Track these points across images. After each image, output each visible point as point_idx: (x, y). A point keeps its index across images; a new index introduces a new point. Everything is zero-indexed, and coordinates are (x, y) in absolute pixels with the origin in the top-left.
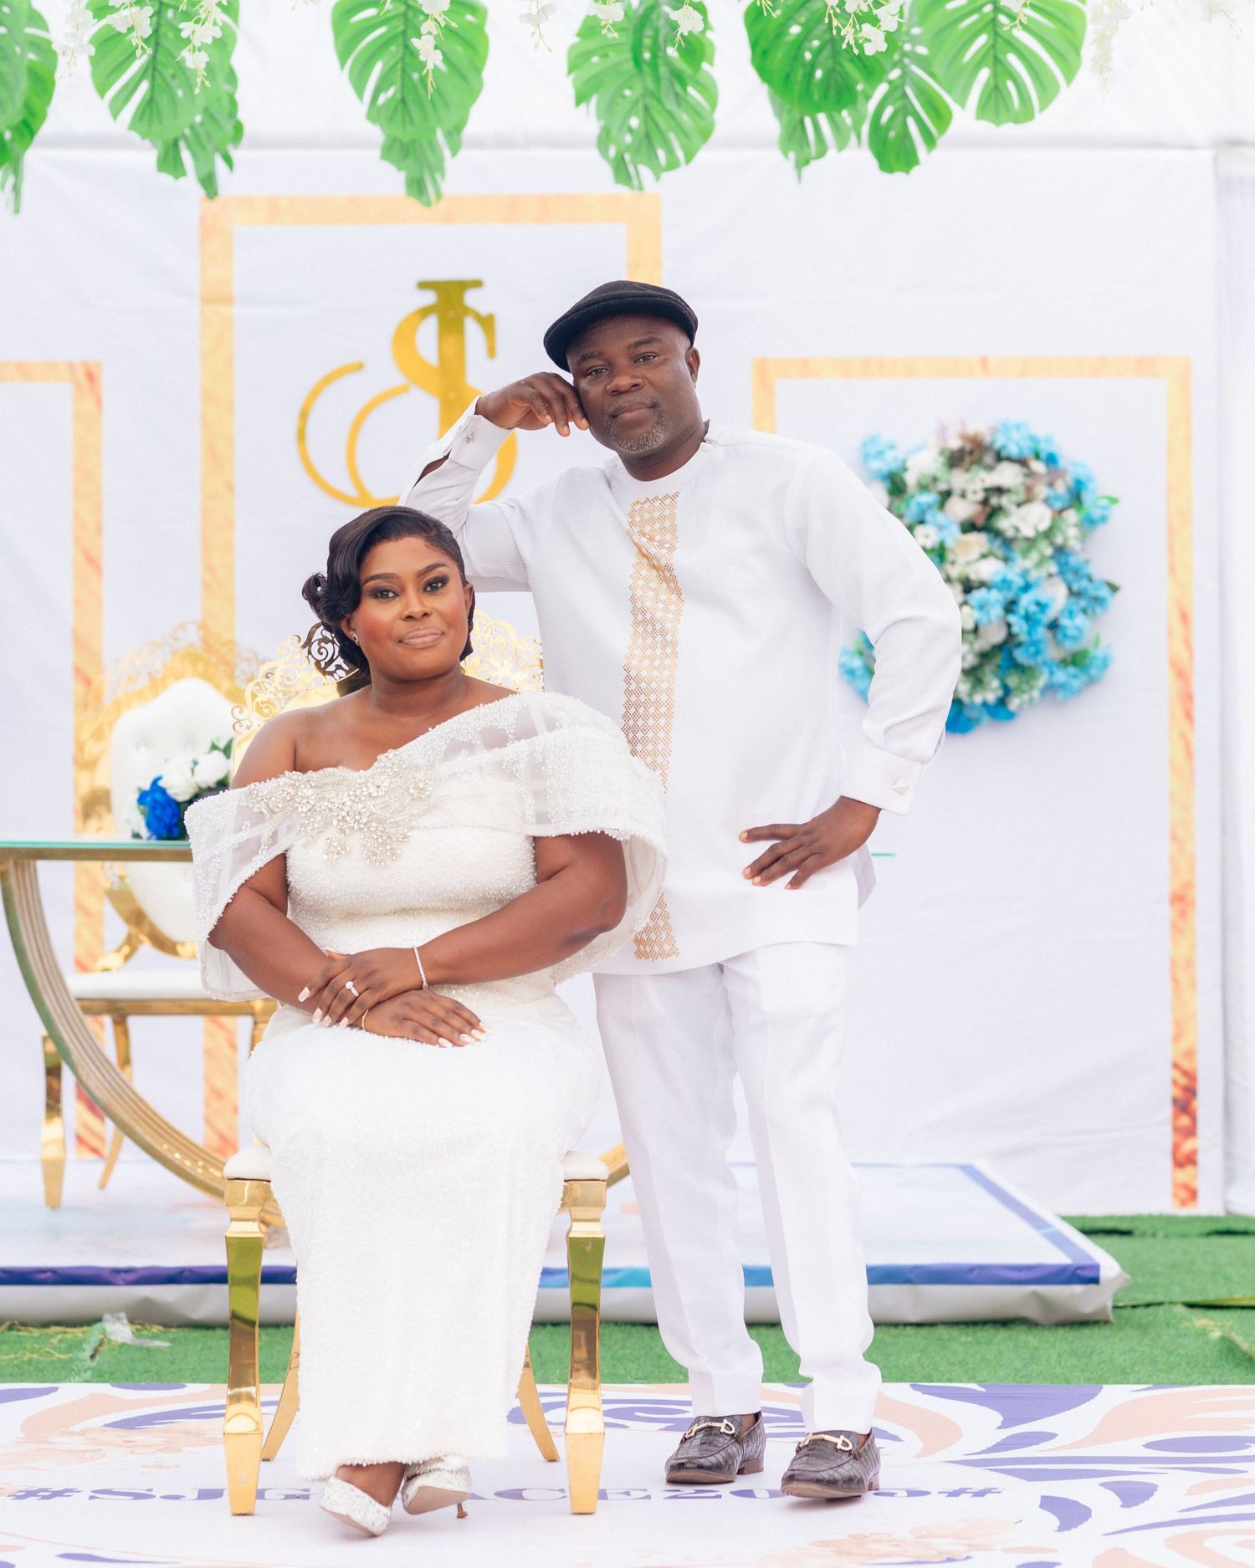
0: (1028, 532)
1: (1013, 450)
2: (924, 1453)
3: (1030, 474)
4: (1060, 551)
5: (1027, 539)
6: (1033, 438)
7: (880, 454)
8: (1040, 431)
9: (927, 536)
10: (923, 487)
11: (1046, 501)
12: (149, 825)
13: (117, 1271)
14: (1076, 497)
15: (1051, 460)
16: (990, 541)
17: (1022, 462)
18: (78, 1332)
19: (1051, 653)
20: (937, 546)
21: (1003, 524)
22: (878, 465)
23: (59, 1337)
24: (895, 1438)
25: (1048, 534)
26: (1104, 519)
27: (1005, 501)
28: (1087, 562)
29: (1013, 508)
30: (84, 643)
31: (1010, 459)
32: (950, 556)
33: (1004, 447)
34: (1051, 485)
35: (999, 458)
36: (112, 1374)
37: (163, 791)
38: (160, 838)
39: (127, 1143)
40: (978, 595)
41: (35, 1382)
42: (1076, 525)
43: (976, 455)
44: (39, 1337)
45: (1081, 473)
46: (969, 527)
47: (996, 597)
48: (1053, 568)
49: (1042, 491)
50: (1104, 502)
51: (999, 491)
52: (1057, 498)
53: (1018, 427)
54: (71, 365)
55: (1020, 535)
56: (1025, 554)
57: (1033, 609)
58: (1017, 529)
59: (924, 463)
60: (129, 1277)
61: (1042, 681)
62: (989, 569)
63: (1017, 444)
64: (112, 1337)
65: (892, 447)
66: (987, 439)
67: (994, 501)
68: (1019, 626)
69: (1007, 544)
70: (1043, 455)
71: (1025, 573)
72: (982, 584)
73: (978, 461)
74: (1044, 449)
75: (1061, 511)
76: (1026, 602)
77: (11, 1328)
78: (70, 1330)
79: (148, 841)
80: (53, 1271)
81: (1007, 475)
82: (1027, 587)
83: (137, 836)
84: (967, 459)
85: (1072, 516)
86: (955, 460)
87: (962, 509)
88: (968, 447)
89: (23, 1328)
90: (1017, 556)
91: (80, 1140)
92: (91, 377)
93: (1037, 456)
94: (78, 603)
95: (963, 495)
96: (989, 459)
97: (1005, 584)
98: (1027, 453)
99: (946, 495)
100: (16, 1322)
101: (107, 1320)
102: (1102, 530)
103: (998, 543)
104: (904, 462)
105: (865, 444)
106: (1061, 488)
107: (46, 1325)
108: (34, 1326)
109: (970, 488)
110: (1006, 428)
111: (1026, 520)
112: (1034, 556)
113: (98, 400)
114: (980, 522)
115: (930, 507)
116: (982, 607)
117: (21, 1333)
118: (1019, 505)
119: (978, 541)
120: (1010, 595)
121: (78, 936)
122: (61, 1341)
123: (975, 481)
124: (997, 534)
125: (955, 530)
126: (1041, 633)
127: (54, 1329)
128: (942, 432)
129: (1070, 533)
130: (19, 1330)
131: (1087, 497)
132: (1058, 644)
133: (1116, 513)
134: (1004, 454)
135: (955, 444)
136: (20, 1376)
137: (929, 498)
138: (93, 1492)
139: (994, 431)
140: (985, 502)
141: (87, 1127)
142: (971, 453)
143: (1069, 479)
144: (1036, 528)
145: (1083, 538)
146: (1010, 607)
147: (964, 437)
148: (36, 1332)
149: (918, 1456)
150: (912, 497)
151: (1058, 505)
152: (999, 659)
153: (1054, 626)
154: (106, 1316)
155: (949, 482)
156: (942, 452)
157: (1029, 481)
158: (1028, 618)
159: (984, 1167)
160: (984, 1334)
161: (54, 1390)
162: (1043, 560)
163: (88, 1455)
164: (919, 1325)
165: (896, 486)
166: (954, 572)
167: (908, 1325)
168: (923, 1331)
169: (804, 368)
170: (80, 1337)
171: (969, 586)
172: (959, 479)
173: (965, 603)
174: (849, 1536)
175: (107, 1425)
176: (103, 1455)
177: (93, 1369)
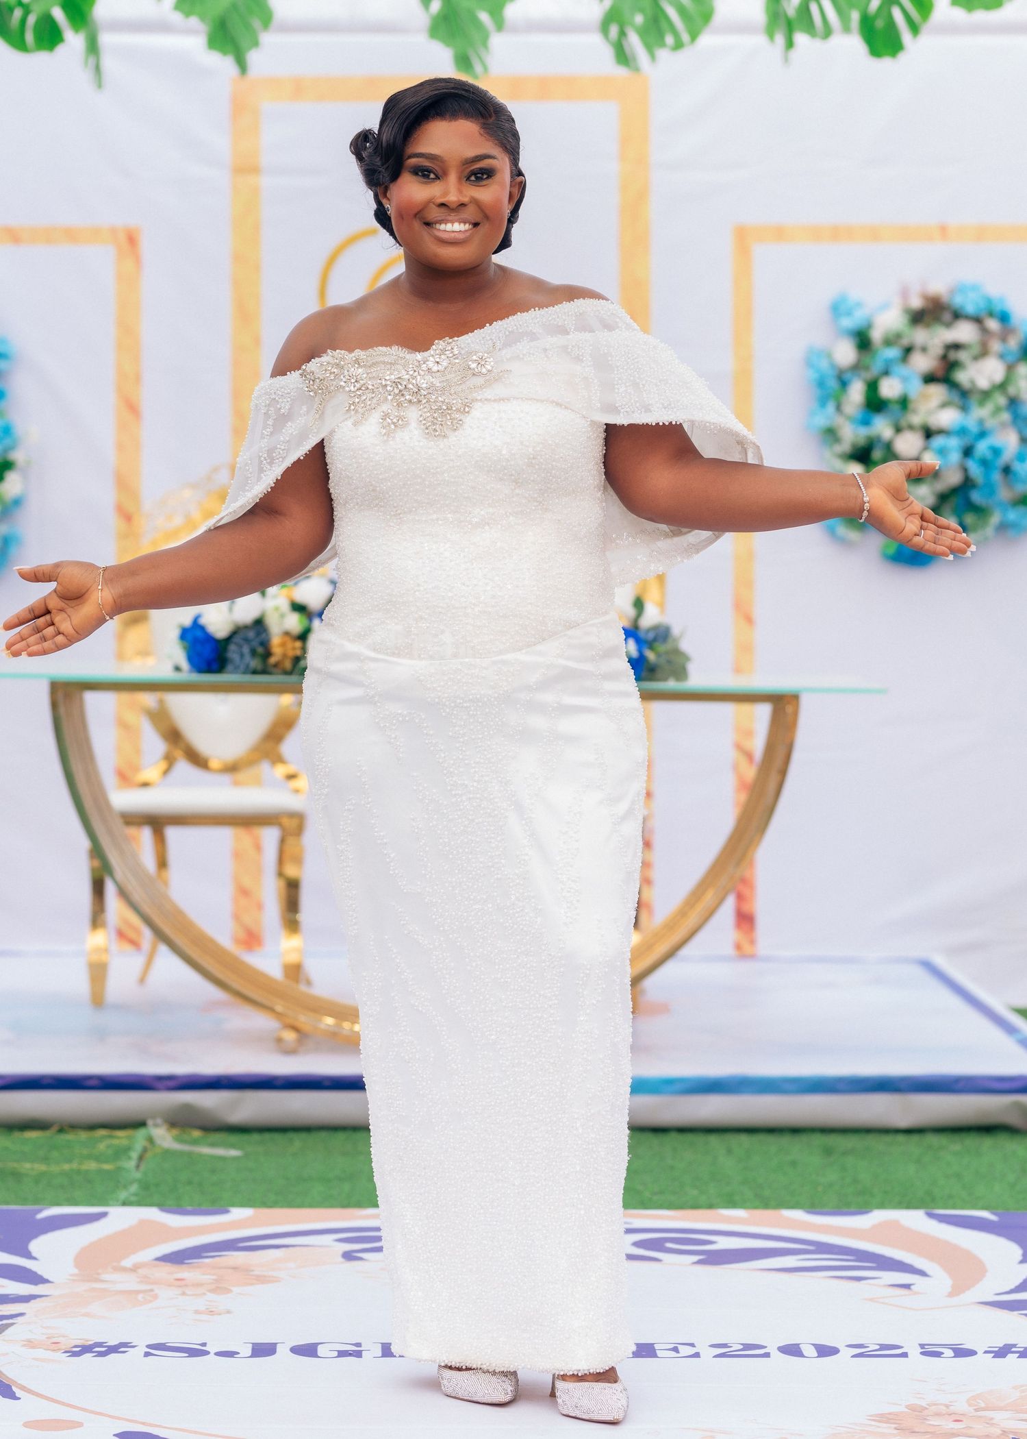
0: (983, 383)
1: (970, 309)
2: (956, 1291)
3: (984, 331)
4: (1013, 402)
5: (983, 391)
6: (989, 301)
7: (849, 312)
8: (993, 290)
9: (891, 388)
11: (1001, 356)
12: (190, 659)
13: (160, 1078)
14: (1024, 353)
15: (1004, 318)
16: (949, 392)
17: (978, 320)
18: (123, 1137)
19: (1003, 494)
20: (901, 398)
21: (962, 377)
22: (848, 323)
23: (109, 1142)
24: (922, 1273)
25: (1002, 387)
27: (962, 356)
29: (969, 362)
30: (125, 484)
31: (966, 317)
32: (911, 406)
33: (961, 306)
34: (1004, 340)
35: (957, 315)
36: (156, 1185)
37: (202, 628)
38: (200, 670)
39: (163, 949)
40: (938, 441)
43: (936, 314)
44: (87, 1141)
46: (929, 379)
47: (954, 444)
48: (1006, 416)
49: (996, 346)
51: (956, 346)
52: (1009, 352)
53: (973, 289)
54: (113, 230)
55: (975, 387)
56: (981, 405)
57: (989, 455)
58: (973, 382)
59: (888, 320)
60: (171, 1083)
61: (995, 519)
62: (948, 418)
63: (973, 303)
64: (156, 1143)
65: (859, 305)
66: (945, 298)
67: (953, 355)
68: (975, 470)
69: (963, 396)
70: (997, 313)
71: (981, 422)
72: (941, 432)
73: (938, 320)
74: (998, 308)
75: (1013, 365)
76: (982, 448)
77: (60, 1131)
78: (116, 1133)
79: (188, 675)
80: (101, 1077)
81: (964, 332)
82: (982, 434)
83: (178, 669)
84: (928, 318)
85: (1023, 369)
86: (918, 318)
87: (923, 363)
88: (929, 306)
89: (71, 1131)
90: (973, 406)
91: (121, 936)
92: (132, 241)
93: (991, 314)
95: (924, 349)
96: (947, 316)
97: (962, 432)
98: (983, 314)
99: (908, 350)
100: (65, 1125)
101: (151, 1125)
103: (955, 394)
104: (870, 319)
105: (835, 302)
106: (1012, 343)
107: (92, 1127)
108: (82, 1129)
109: (930, 344)
110: (962, 289)
111: (982, 373)
112: (990, 406)
113: (138, 262)
114: (940, 374)
115: (894, 360)
116: (942, 452)
117: (69, 1137)
118: (974, 359)
119: (937, 392)
120: (966, 441)
122: (108, 1147)
123: (938, 337)
124: (954, 385)
125: (917, 382)
126: (996, 476)
127: (100, 1133)
128: (905, 293)
129: (1021, 385)
130: (68, 1133)
132: (1009, 485)
134: (960, 312)
135: (916, 303)
137: (893, 353)
139: (952, 292)
140: (944, 357)
141: (127, 923)
142: (931, 312)
143: (1021, 335)
144: (990, 381)
146: (968, 452)
147: (927, 298)
148: (83, 1135)
149: (951, 1295)
150: (878, 351)
151: (1010, 358)
152: (956, 500)
153: (1007, 470)
154: (150, 1122)
155: (911, 338)
156: (905, 311)
157: (983, 337)
158: (984, 463)
159: (940, 961)
160: (971, 1141)
161: (104, 1215)
162: (997, 410)
163: (140, 1297)
164: (909, 1131)
165: (863, 341)
166: (916, 419)
167: (897, 1131)
168: (915, 1138)
169: (779, 234)
170: (125, 1142)
171: (929, 433)
172: (920, 336)
173: (926, 448)
174: (907, 1407)
175: (158, 1259)
176: (156, 1297)
177: (139, 1181)
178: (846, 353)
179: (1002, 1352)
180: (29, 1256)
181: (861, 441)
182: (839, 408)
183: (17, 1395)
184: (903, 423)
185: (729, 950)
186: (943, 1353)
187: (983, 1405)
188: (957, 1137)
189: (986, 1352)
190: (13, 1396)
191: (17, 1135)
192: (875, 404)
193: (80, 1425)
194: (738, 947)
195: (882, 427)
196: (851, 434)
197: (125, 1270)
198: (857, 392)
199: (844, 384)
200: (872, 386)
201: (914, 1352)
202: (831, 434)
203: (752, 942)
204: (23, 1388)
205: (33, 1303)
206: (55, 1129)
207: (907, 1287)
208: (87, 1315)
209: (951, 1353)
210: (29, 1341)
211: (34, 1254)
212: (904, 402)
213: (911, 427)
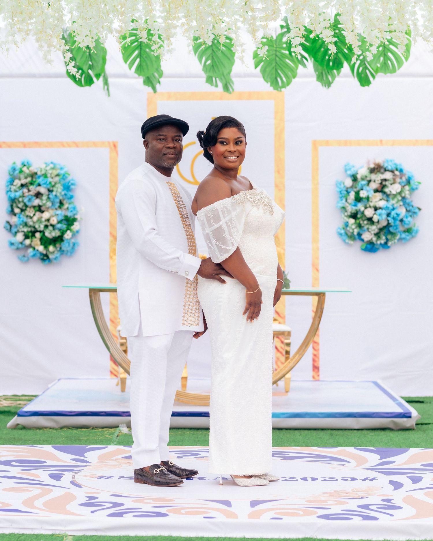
0: (394, 192)
1: (390, 168)
2: (357, 466)
3: (395, 175)
4: (404, 198)
5: (394, 195)
6: (396, 164)
7: (350, 169)
8: (398, 162)
9: (363, 194)
10: (363, 179)
11: (400, 183)
13: (124, 412)
14: (408, 182)
15: (401, 171)
16: (383, 195)
17: (392, 171)
18: (112, 430)
19: (401, 229)
20: (367, 197)
21: (387, 190)
22: (349, 172)
23: (107, 431)
24: (349, 462)
25: (400, 193)
26: (417, 189)
27: (387, 183)
28: (412, 201)
29: (389, 185)
30: (112, 225)
31: (388, 171)
32: (370, 200)
33: (387, 167)
34: (401, 178)
36: (122, 443)
40: (379, 211)
41: (100, 445)
42: (408, 190)
43: (378, 169)
44: (101, 431)
45: (410, 175)
46: (376, 191)
47: (384, 212)
48: (401, 203)
49: (398, 180)
50: (417, 184)
51: (385, 180)
52: (403, 182)
53: (391, 161)
54: (109, 143)
55: (391, 193)
56: (393, 199)
57: (395, 215)
58: (391, 192)
59: (363, 172)
60: (127, 414)
61: (398, 237)
62: (382, 204)
63: (391, 166)
64: (122, 431)
65: (353, 167)
66: (382, 165)
67: (384, 183)
68: (391, 221)
69: (388, 196)
70: (399, 169)
71: (393, 205)
72: (380, 208)
73: (379, 171)
74: (399, 167)
75: (404, 186)
76: (393, 213)
77: (93, 429)
78: (110, 429)
80: (105, 412)
81: (388, 175)
82: (393, 209)
84: (376, 171)
85: (407, 188)
86: (372, 171)
87: (374, 185)
88: (376, 167)
89: (96, 429)
90: (391, 200)
91: (111, 372)
92: (115, 146)
93: (397, 170)
94: (111, 213)
95: (375, 181)
96: (382, 170)
97: (387, 208)
98: (394, 169)
99: (369, 181)
100: (94, 427)
101: (120, 427)
102: (416, 192)
103: (385, 196)
104: (357, 171)
105: (345, 166)
106: (404, 179)
107: (103, 428)
108: (99, 428)
109: (377, 179)
110: (387, 161)
111: (394, 189)
112: (396, 200)
113: (117, 153)
114: (380, 189)
115: (364, 185)
116: (380, 215)
117: (96, 430)
118: (391, 184)
119: (379, 195)
120: (388, 211)
121: (111, 312)
122: (107, 433)
123: (378, 177)
124: (385, 193)
125: (372, 192)
126: (398, 223)
127: (105, 429)
128: (368, 163)
129: (407, 193)
130: (95, 429)
131: (412, 182)
132: (403, 226)
133: (421, 187)
134: (387, 169)
135: (372, 166)
136: (96, 443)
137: (364, 182)
138: (119, 477)
139: (384, 162)
140: (381, 184)
141: (113, 369)
142: (377, 169)
143: (407, 177)
144: (396, 191)
145: (411, 194)
146: (388, 215)
147: (375, 164)
148: (100, 430)
149: (355, 467)
150: (359, 182)
151: (403, 184)
152: (385, 231)
153: (401, 221)
154: (120, 425)
155: (370, 178)
156: (368, 169)
157: (394, 177)
158: (394, 218)
159: (380, 382)
160: (377, 432)
161: (107, 447)
162: (398, 201)
163: (117, 466)
164: (358, 430)
165: (355, 179)
166: (372, 204)
167: (355, 430)
168: (359, 432)
169: (327, 143)
170: (113, 431)
171: (376, 209)
172: (373, 177)
173: (375, 214)
174: (334, 491)
175: (122, 458)
176: (122, 466)
177: (117, 441)
178: (349, 182)
179: (365, 480)
180: (84, 457)
181: (354, 211)
182: (346, 201)
183: (82, 487)
184: (368, 206)
185: (311, 379)
186: (348, 480)
187: (355, 490)
188: (373, 431)
189: (360, 479)
190: (81, 487)
191: (79, 430)
192: (358, 199)
193: (100, 493)
194: (313, 377)
195: (360, 207)
196: (351, 209)
197: (113, 460)
198: (352, 195)
199: (348, 193)
200: (357, 193)
201: (340, 479)
202: (344, 208)
203: (318, 376)
204: (84, 486)
205: (86, 467)
206: (91, 428)
207: (343, 465)
208: (101, 470)
209: (350, 480)
210: (85, 475)
211: (86, 456)
212: (368, 198)
213: (370, 207)
